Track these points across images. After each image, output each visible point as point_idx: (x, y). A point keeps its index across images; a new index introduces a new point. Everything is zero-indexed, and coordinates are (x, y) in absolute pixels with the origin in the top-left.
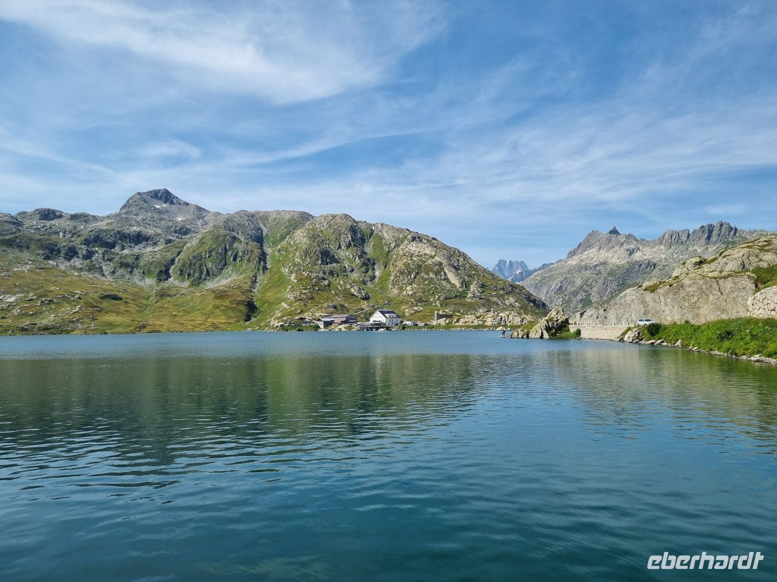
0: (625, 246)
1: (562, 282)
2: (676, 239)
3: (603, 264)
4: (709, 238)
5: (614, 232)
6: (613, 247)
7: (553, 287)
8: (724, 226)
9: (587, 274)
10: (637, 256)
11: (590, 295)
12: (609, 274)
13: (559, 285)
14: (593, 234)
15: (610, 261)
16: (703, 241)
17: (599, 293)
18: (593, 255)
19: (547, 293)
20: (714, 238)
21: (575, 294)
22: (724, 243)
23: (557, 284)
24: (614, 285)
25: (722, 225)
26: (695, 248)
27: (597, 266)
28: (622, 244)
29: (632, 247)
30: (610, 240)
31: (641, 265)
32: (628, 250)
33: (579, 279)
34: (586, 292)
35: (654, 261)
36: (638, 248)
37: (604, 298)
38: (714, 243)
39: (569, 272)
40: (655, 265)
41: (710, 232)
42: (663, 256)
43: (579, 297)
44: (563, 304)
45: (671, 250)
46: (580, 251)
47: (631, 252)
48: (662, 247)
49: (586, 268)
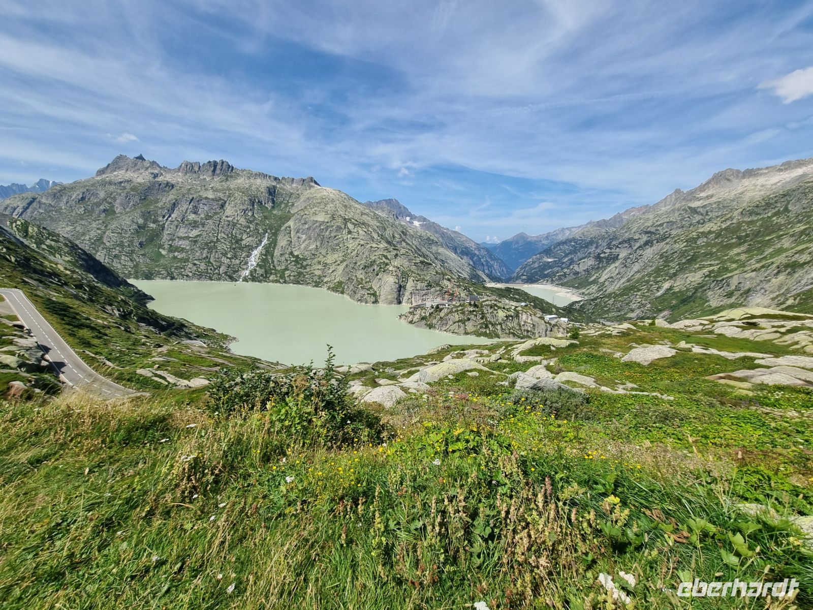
0: (150, 170)
1: (83, 193)
2: (190, 168)
3: (128, 181)
4: (214, 171)
5: (141, 158)
6: (139, 169)
7: (74, 197)
8: (225, 164)
9: (112, 188)
10: (160, 179)
11: (113, 206)
12: (132, 189)
13: (81, 196)
14: (120, 158)
15: (134, 180)
16: (210, 173)
17: (122, 204)
18: (120, 175)
19: (67, 202)
20: (218, 171)
21: (98, 204)
22: (225, 176)
23: (78, 195)
24: (137, 199)
25: (223, 162)
26: (205, 177)
27: (121, 182)
28: (147, 169)
29: (156, 171)
30: (136, 165)
31: (160, 184)
32: (152, 173)
33: (103, 192)
34: (110, 203)
35: (173, 182)
36: (162, 174)
37: (128, 210)
38: (218, 175)
39: (93, 185)
40: (173, 186)
41: (215, 166)
42: (180, 180)
43: (102, 207)
44: (85, 213)
45: (187, 177)
46: (109, 171)
47: (156, 176)
48: (180, 174)
49: (110, 183)
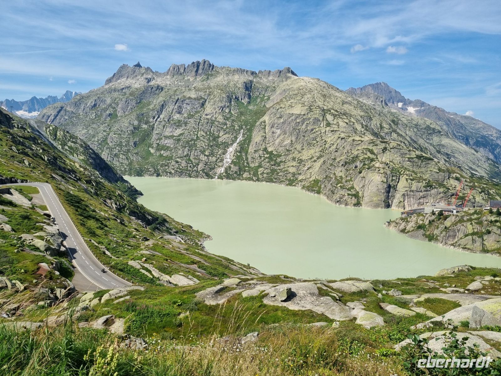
0: (145, 76)
1: (95, 100)
2: (177, 71)
3: (128, 88)
4: (197, 71)
5: (138, 65)
6: (136, 76)
7: (88, 104)
8: (207, 63)
9: (116, 94)
10: (152, 83)
11: (116, 110)
12: (131, 94)
13: (93, 103)
14: (123, 67)
15: (133, 86)
16: (194, 73)
17: (122, 109)
18: (123, 82)
19: (84, 109)
20: (200, 71)
21: (105, 110)
22: (206, 75)
23: (92, 102)
24: (134, 103)
25: (205, 62)
26: (189, 77)
27: (123, 89)
28: (143, 74)
29: (149, 76)
30: (135, 71)
31: (152, 88)
32: (146, 79)
33: (109, 98)
34: (114, 108)
35: (163, 85)
36: (154, 78)
37: (127, 113)
38: (200, 75)
39: (102, 93)
40: (162, 89)
41: (198, 67)
42: (168, 83)
43: (108, 112)
44: (96, 118)
45: (174, 79)
46: (115, 79)
47: (149, 81)
48: (168, 77)
49: (115, 90)
